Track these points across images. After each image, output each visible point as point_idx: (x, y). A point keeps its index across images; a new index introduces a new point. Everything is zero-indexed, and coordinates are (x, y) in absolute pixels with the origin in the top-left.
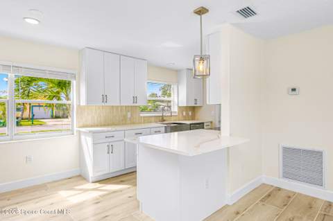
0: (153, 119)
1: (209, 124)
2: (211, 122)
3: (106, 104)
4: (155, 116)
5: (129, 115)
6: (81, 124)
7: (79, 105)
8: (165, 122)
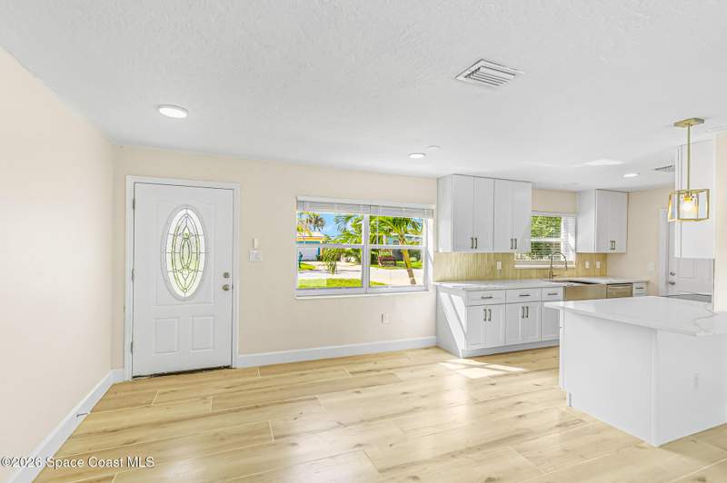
0: (534, 274)
1: (644, 285)
2: (647, 283)
3: (477, 251)
4: (537, 269)
5: (499, 265)
6: (439, 277)
7: (437, 251)
8: (555, 279)
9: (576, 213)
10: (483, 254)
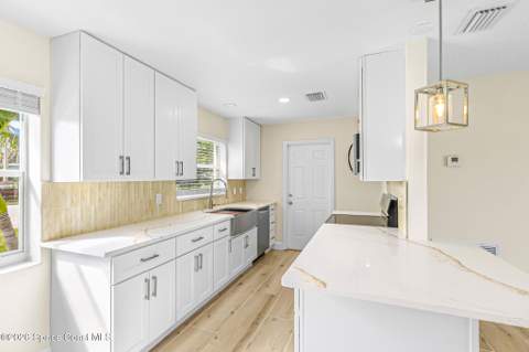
3: (129, 178)
5: (159, 200)
6: (53, 231)
7: (51, 181)
8: (215, 209)
9: (227, 140)
10: (138, 183)
